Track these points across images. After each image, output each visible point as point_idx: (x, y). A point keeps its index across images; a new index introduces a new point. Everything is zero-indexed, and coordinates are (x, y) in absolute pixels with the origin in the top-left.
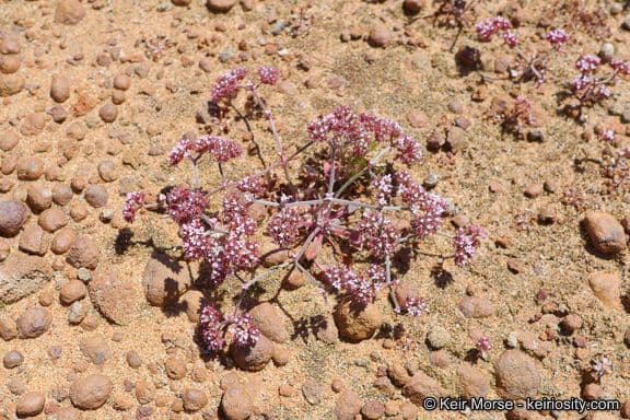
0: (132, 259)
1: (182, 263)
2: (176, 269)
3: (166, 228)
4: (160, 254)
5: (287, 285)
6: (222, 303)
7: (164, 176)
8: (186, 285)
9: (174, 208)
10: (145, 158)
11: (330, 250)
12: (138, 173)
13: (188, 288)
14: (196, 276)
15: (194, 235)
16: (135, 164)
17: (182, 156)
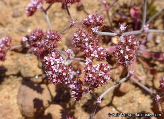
0: (8, 87)
1: (43, 86)
2: (40, 90)
3: (29, 63)
4: (27, 81)
5: (118, 93)
6: (74, 111)
7: (24, 29)
8: (49, 101)
9: (35, 46)
10: (11, 19)
11: (140, 66)
12: (7, 29)
13: (50, 103)
14: (54, 94)
15: (55, 64)
16: (4, 23)
17: (35, 8)
